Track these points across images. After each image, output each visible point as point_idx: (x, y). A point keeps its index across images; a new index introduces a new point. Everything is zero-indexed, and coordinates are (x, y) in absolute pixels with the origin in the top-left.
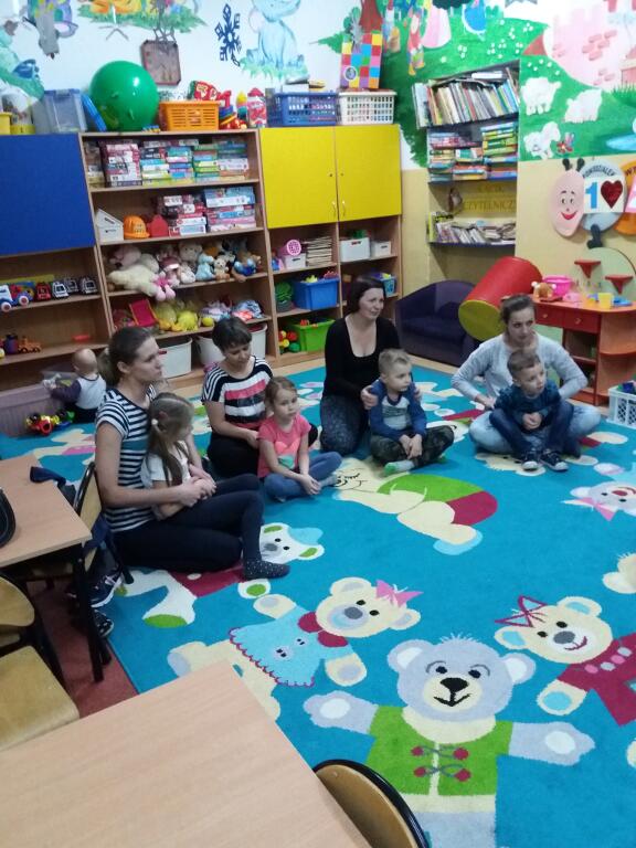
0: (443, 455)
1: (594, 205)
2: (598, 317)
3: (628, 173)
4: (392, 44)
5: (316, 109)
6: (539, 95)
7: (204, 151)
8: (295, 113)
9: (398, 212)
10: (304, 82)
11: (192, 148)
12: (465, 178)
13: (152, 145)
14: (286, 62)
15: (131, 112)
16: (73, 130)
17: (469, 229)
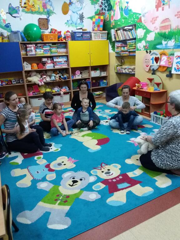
0: (96, 127)
1: (153, 63)
2: (150, 93)
3: (161, 55)
4: (107, 19)
5: (85, 36)
6: (141, 33)
7: (53, 47)
8: (78, 37)
9: (108, 64)
10: (81, 29)
11: (50, 46)
12: (124, 55)
13: (39, 45)
14: (78, 24)
15: (33, 37)
16: (18, 41)
17: (125, 69)
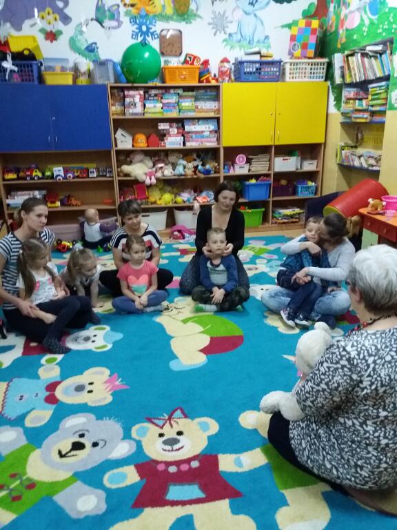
2: (396, 230)
4: (331, 26)
5: (265, 70)
7: (186, 96)
8: (248, 73)
9: (323, 141)
10: (259, 53)
11: (179, 94)
12: (358, 121)
13: (153, 92)
14: (256, 40)
16: (106, 82)
17: (360, 157)
